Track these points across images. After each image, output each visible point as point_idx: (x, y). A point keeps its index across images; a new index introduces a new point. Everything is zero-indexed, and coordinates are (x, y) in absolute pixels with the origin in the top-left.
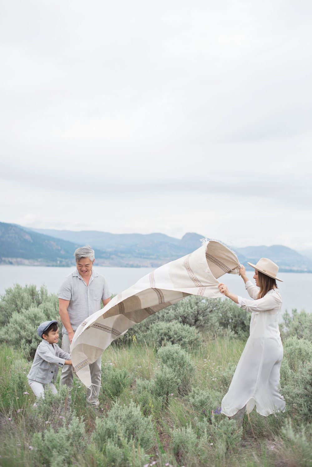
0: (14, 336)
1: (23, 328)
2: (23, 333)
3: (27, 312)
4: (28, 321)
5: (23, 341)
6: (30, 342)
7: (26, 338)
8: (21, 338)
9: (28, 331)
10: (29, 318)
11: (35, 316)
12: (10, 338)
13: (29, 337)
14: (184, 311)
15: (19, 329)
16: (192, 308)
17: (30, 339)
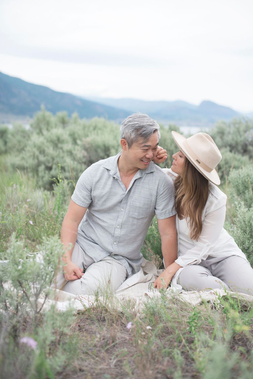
0: (31, 162)
1: (42, 152)
2: (42, 158)
3: (49, 134)
4: (49, 144)
5: (42, 168)
6: (49, 169)
7: (45, 164)
8: (39, 164)
9: (48, 155)
10: (52, 141)
11: (58, 139)
12: (26, 165)
13: (49, 162)
14: (233, 139)
15: (37, 153)
16: (241, 136)
17: (50, 165)
